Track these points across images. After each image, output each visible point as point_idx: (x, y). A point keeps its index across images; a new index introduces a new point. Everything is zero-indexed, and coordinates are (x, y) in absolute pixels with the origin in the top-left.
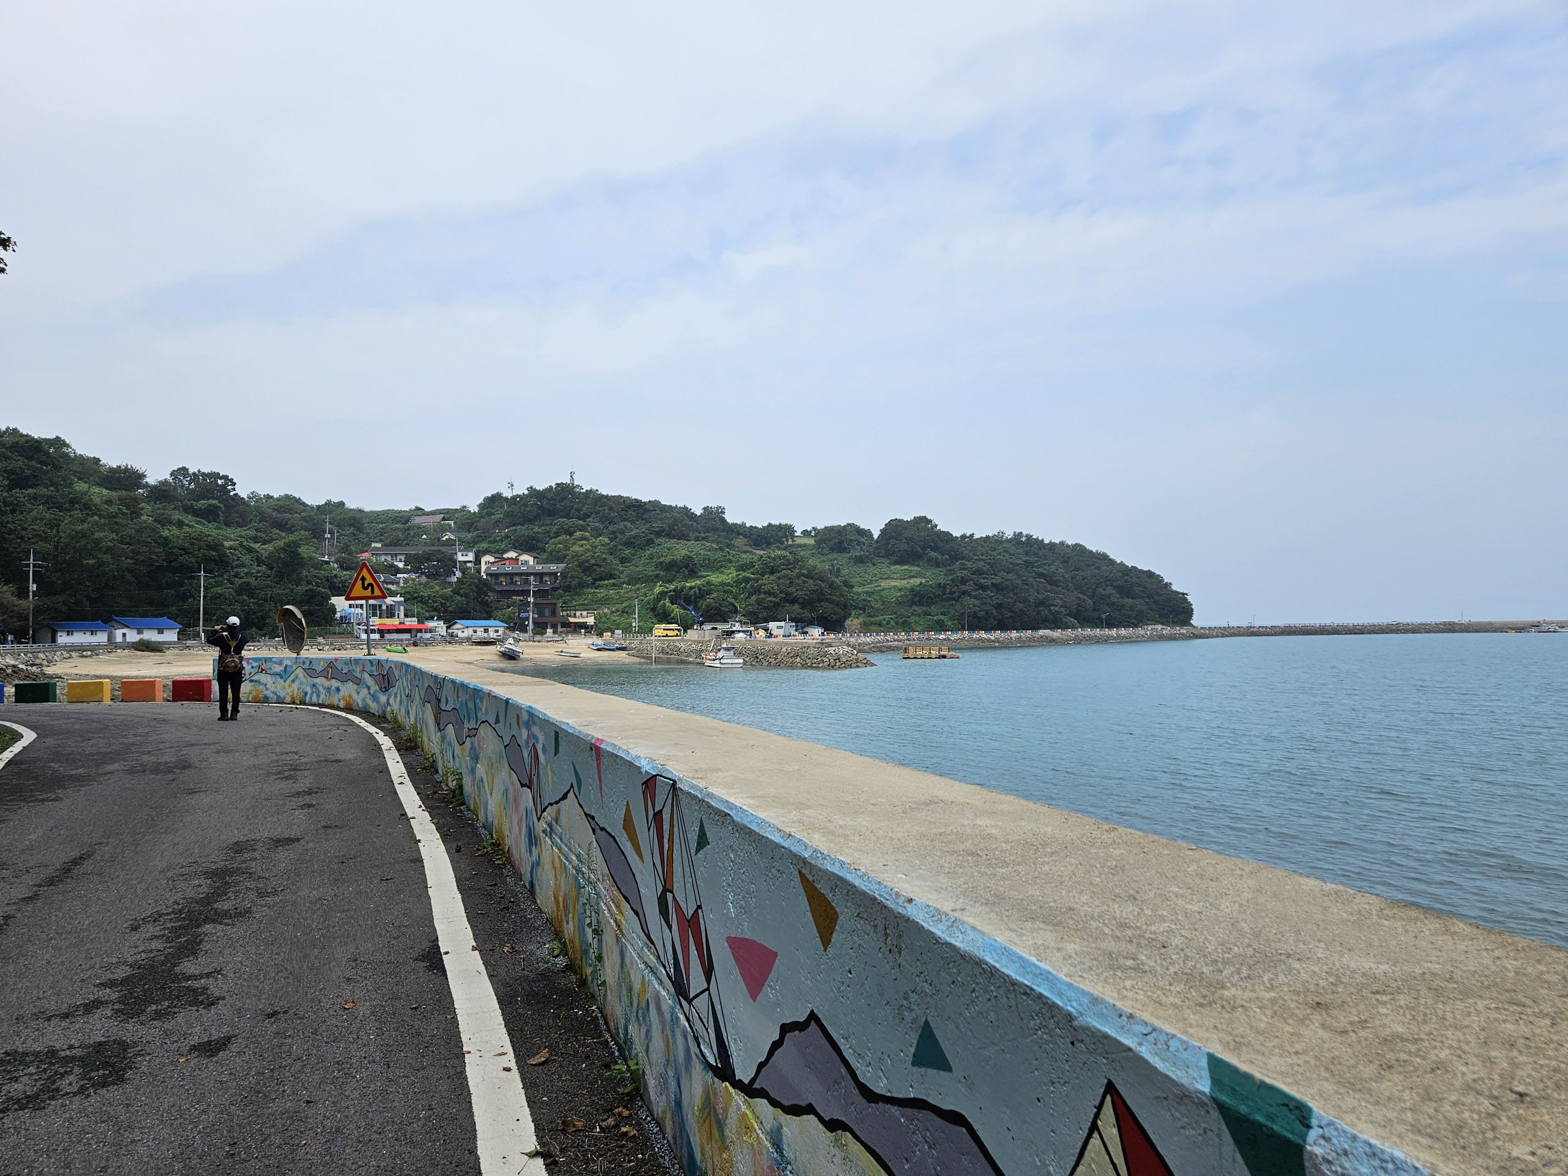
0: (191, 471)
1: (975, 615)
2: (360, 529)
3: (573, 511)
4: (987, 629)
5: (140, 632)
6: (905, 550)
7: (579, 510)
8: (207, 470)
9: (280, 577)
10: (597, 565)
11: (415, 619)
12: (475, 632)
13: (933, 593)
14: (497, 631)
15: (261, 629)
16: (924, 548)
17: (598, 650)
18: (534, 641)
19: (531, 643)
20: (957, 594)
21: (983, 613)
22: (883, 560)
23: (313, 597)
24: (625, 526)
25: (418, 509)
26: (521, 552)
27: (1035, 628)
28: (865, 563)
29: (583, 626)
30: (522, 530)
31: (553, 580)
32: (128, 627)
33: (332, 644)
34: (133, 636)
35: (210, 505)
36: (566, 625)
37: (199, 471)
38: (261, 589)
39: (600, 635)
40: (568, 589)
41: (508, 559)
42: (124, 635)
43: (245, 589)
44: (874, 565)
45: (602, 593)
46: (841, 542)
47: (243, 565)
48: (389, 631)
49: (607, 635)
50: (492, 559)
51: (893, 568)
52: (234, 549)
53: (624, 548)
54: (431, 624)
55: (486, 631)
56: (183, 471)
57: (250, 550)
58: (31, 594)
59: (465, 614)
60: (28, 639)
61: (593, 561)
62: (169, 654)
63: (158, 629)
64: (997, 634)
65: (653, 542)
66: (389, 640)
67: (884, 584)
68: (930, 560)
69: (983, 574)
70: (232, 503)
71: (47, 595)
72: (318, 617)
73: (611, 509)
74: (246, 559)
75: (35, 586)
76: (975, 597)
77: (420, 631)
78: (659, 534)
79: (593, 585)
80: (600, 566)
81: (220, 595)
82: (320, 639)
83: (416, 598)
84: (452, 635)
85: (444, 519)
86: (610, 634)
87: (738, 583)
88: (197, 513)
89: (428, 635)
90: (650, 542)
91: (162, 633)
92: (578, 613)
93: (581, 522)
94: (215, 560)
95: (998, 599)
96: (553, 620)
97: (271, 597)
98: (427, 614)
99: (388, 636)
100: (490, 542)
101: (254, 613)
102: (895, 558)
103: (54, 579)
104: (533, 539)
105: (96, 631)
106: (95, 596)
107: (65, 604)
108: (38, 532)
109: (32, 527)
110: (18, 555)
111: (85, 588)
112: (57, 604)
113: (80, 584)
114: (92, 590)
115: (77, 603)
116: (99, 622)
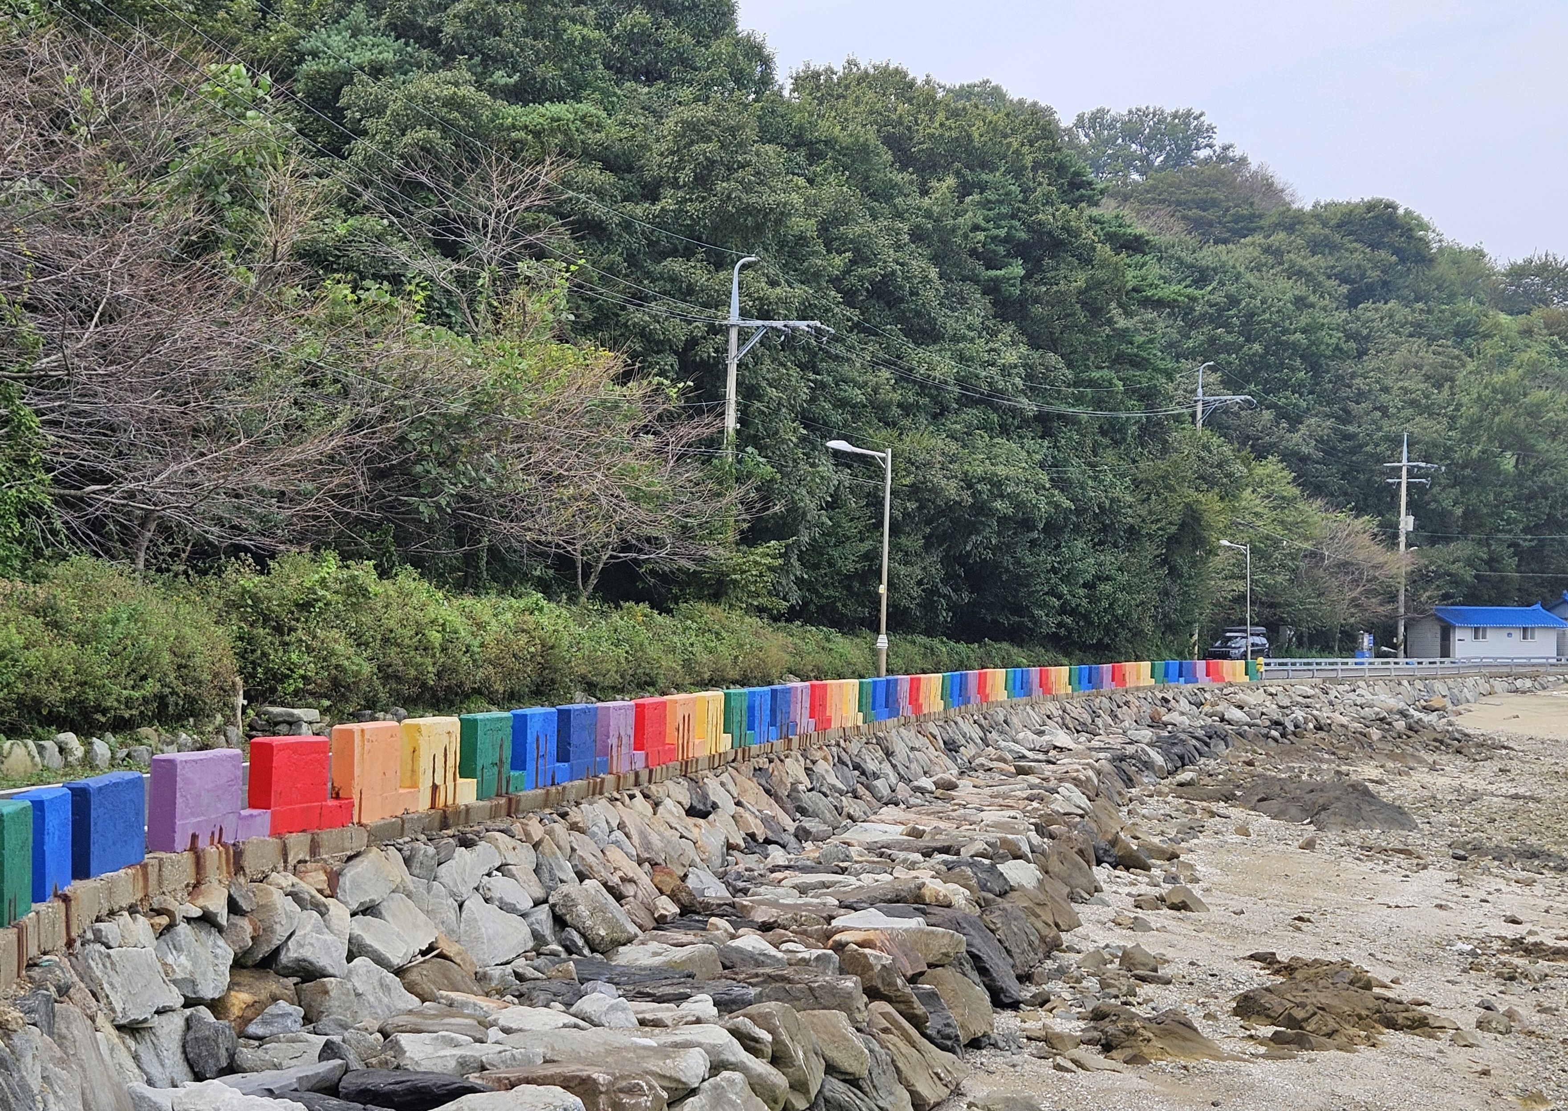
58: (1402, 539)
60: (1395, 647)
71: (1433, 541)
75: (1411, 518)
103: (1447, 504)
105: (1532, 628)
106: (1527, 544)
107: (1469, 562)
108: (1413, 395)
109: (1400, 384)
110: (1378, 449)
111: (1509, 524)
112: (1453, 563)
113: (1498, 515)
114: (1522, 531)
115: (1492, 562)
116: (1538, 606)
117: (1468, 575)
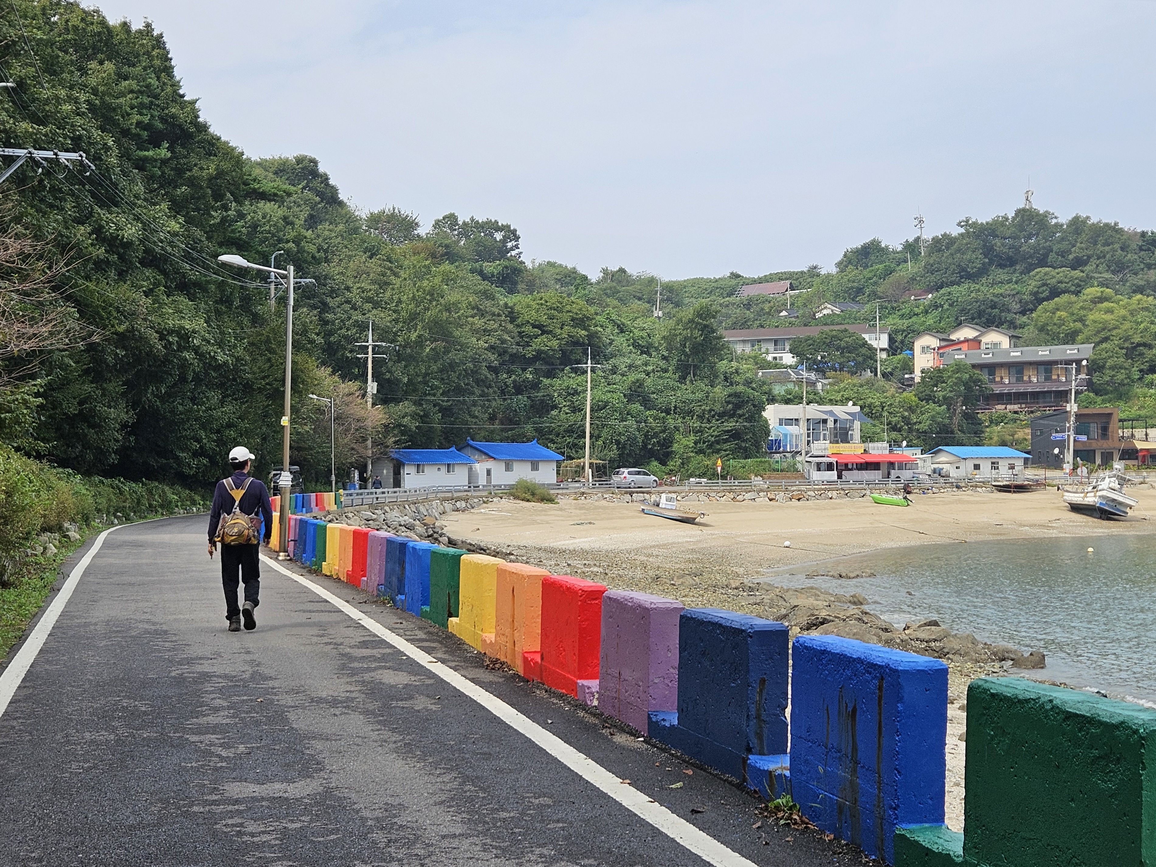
0: (461, 220)
5: (509, 467)
7: (1063, 254)
8: (481, 218)
12: (977, 467)
25: (735, 275)
32: (488, 458)
33: (784, 489)
34: (502, 475)
36: (1131, 454)
38: (659, 392)
41: (963, 340)
42: (488, 472)
48: (850, 467)
50: (935, 343)
55: (995, 466)
58: (370, 400)
63: (528, 462)
71: (389, 401)
75: (375, 384)
77: (893, 465)
84: (943, 474)
85: (792, 289)
89: (909, 474)
91: (537, 469)
96: (1104, 445)
99: (847, 475)
101: (656, 435)
103: (397, 374)
104: (994, 306)
105: (454, 464)
106: (445, 404)
107: (414, 416)
108: (369, 294)
109: (358, 285)
110: (349, 333)
111: (432, 389)
112: (403, 417)
113: (426, 383)
114: (441, 395)
115: (424, 418)
116: (453, 449)
117: (413, 425)
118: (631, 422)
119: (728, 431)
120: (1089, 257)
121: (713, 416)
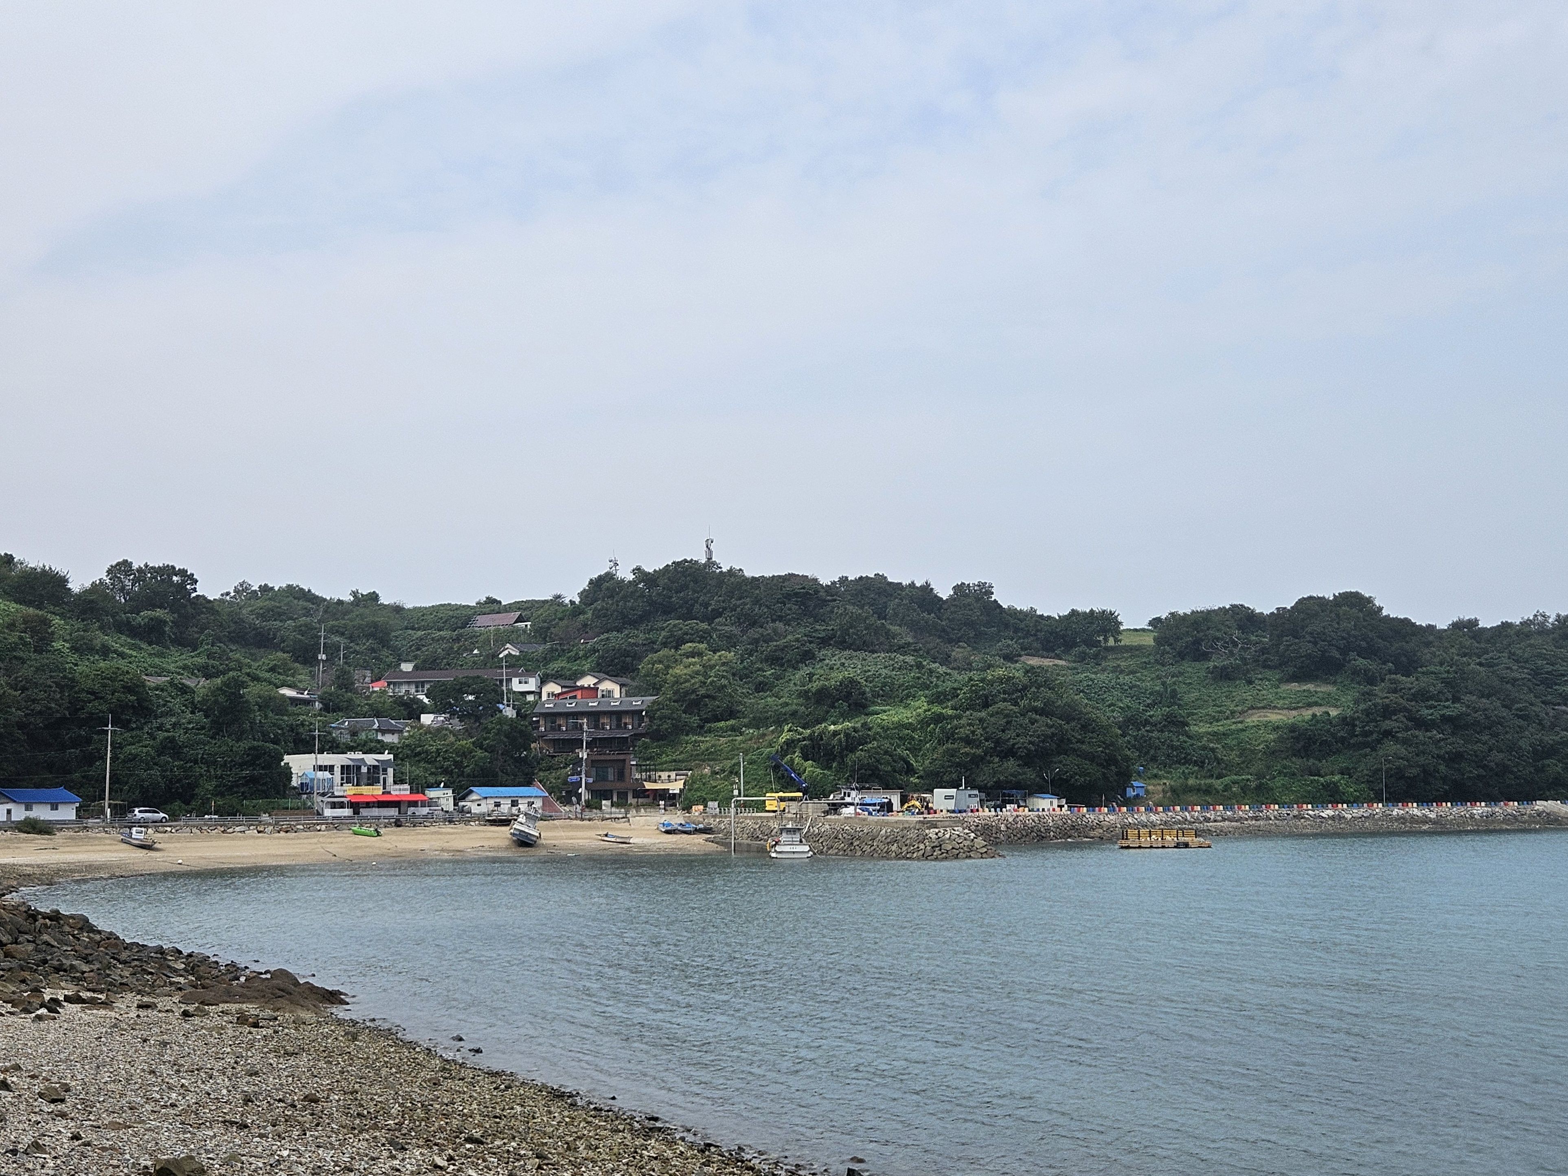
0: (135, 566)
1: (1399, 774)
2: (384, 642)
3: (697, 606)
4: (1424, 800)
5: (28, 808)
6: (1308, 656)
7: (707, 605)
8: (159, 563)
9: (218, 728)
10: (708, 696)
11: (407, 786)
12: (498, 805)
13: (1333, 735)
14: (530, 804)
15: (187, 803)
16: (1344, 651)
17: (668, 832)
18: (582, 819)
19: (578, 822)
20: (1375, 736)
21: (1415, 771)
22: (1268, 673)
23: (258, 757)
24: (775, 630)
25: (491, 601)
26: (603, 675)
27: (1529, 797)
28: (1234, 679)
29: (663, 795)
30: (616, 639)
31: (636, 722)
32: (15, 802)
33: (277, 823)
34: (19, 813)
35: (152, 619)
36: (642, 793)
37: (146, 566)
38: (191, 746)
39: (687, 809)
40: (657, 736)
41: (582, 688)
42: (9, 812)
43: (171, 747)
44: (1250, 682)
45: (707, 741)
46: (1197, 642)
47: (170, 713)
48: (368, 805)
49: (697, 809)
50: (557, 689)
51: (1284, 687)
52: (162, 690)
53: (765, 666)
54: (432, 793)
55: (514, 803)
56: (125, 566)
57: (184, 690)
59: (489, 779)
61: (702, 691)
62: (59, 837)
63: (51, 803)
64: (1446, 810)
65: (813, 657)
66: (365, 818)
67: (1253, 719)
68: (1356, 672)
69: (1431, 698)
70: (190, 610)
72: (265, 784)
73: (757, 601)
74: (176, 703)
76: (1405, 742)
77: (414, 804)
78: (824, 642)
79: (700, 729)
80: (714, 698)
81: (136, 756)
82: (265, 817)
83: (419, 754)
84: (462, 811)
85: (520, 619)
86: (701, 807)
87: (924, 723)
88: (133, 631)
89: (425, 810)
90: (807, 657)
91: (57, 809)
92: (664, 775)
93: (704, 626)
94: (133, 707)
95: (1456, 743)
96: (619, 785)
97: (202, 758)
98: (431, 779)
99: (364, 812)
100: (569, 660)
101: (179, 781)
102: (1291, 670)
104: (627, 654)
118: (156, 772)
119: (245, 777)
120: (725, 609)
121: (234, 765)
